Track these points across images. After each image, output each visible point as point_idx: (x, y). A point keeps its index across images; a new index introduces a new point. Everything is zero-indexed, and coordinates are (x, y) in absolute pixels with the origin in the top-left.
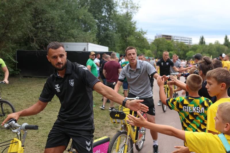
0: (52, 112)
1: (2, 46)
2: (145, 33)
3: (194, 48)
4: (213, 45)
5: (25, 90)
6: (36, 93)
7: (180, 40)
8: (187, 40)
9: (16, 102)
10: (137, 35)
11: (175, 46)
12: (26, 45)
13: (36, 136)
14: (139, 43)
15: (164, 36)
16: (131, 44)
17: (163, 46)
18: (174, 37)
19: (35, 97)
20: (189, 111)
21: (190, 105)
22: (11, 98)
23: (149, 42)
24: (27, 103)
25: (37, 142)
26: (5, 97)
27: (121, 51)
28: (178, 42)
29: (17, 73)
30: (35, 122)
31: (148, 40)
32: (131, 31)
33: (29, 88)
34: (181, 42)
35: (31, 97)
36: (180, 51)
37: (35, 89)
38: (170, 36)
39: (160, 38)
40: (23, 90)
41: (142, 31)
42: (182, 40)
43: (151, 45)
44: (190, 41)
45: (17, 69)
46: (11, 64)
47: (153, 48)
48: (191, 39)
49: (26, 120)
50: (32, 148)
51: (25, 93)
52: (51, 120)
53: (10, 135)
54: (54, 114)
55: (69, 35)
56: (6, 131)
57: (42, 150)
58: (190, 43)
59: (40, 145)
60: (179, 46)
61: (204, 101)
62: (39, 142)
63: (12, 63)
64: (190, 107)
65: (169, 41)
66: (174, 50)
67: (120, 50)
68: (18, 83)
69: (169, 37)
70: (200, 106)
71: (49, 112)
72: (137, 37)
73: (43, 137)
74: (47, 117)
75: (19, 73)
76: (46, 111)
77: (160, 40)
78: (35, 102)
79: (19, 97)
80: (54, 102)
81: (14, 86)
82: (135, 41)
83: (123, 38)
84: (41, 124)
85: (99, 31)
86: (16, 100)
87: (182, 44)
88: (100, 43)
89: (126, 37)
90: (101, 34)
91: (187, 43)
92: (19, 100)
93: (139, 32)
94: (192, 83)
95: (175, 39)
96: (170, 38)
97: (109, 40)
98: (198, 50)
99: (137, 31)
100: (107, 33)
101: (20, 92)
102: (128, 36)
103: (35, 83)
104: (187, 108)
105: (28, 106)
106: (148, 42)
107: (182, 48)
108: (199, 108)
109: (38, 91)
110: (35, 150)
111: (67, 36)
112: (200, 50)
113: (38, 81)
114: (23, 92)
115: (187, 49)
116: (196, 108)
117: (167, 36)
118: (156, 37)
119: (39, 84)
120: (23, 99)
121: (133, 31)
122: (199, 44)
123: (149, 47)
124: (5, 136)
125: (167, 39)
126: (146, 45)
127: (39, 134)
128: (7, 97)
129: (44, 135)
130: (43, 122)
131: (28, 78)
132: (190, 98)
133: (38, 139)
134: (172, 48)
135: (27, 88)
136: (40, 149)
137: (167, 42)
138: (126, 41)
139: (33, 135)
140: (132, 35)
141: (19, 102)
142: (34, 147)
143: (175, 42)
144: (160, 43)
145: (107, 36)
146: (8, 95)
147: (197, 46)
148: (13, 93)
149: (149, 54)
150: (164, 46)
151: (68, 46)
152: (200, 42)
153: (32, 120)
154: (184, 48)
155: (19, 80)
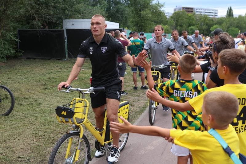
0: (53, 97)
1: (2, 25)
2: (162, 6)
3: (220, 22)
4: (244, 17)
5: (26, 73)
6: (38, 76)
7: (203, 12)
8: (212, 13)
9: (16, 87)
10: (153, 8)
11: (197, 20)
12: (28, 23)
13: (34, 124)
14: (156, 17)
15: (185, 9)
16: (146, 18)
17: (183, 20)
18: (197, 9)
19: (36, 81)
20: (180, 96)
21: (181, 89)
22: (11, 82)
23: (167, 16)
24: (27, 88)
25: (34, 130)
26: (5, 81)
27: (135, 28)
28: (201, 15)
29: (20, 55)
30: (34, 108)
31: (167, 14)
32: (147, 4)
33: (31, 70)
34: (205, 15)
35: (32, 81)
36: (203, 25)
37: (37, 71)
38: (192, 9)
39: (180, 11)
40: (25, 73)
41: (158, 3)
42: (206, 12)
43: (169, 19)
44: (216, 13)
45: (19, 50)
46: (12, 44)
47: (170, 22)
48: (217, 11)
49: (25, 106)
50: (28, 136)
51: (26, 77)
52: (50, 106)
53: (6, 122)
54: (55, 99)
55: (75, 11)
56: (3, 118)
57: (39, 138)
58: (215, 16)
59: (37, 134)
60: (202, 19)
61: (198, 85)
62: (36, 130)
63: (14, 44)
64: (181, 92)
65: (190, 14)
66: (196, 24)
67: (134, 26)
68: (21, 66)
69: (190, 10)
70: (193, 90)
71: (49, 97)
72: (153, 11)
73: (40, 124)
74: (47, 103)
75: (22, 55)
76: (46, 96)
77: (179, 14)
78: (36, 86)
79: (20, 80)
80: (55, 86)
81: (15, 69)
82: (150, 15)
83: (137, 12)
84: (40, 110)
85: (110, 5)
86: (16, 84)
87: (205, 17)
88: (110, 19)
89: (140, 11)
90: (112, 8)
91: (212, 15)
92: (19, 84)
93: (155, 5)
94: (184, 63)
95: (197, 12)
96: (192, 10)
97: (119, 15)
98: (224, 24)
99: (153, 4)
100: (118, 7)
101: (21, 76)
102: (143, 9)
103: (38, 65)
104: (178, 93)
105: (28, 91)
106: (165, 17)
107: (206, 22)
108: (192, 93)
109: (40, 74)
110: (31, 139)
111: (73, 12)
112: (227, 24)
113: (41, 63)
114: (25, 76)
115: (211, 22)
116: (188, 93)
117: (189, 8)
118: (175, 10)
119: (42, 67)
120: (24, 83)
121: (148, 4)
122: (227, 17)
123: (167, 22)
124: (2, 123)
125: (188, 11)
126: (163, 19)
127: (37, 122)
128: (7, 81)
129: (41, 122)
130: (42, 108)
131: (32, 60)
132: (181, 81)
133: (35, 127)
134: (194, 22)
135: (29, 70)
136: (37, 137)
137: (188, 15)
138: (140, 15)
139: (30, 122)
140: (147, 8)
141: (19, 87)
142: (30, 136)
143: (197, 14)
144: (180, 16)
145: (118, 11)
146: (9, 78)
147: (224, 19)
148: (14, 76)
149: (167, 30)
150: (185, 20)
151: (74, 23)
152: (227, 14)
153: (31, 106)
154: (208, 22)
155: (22, 62)
